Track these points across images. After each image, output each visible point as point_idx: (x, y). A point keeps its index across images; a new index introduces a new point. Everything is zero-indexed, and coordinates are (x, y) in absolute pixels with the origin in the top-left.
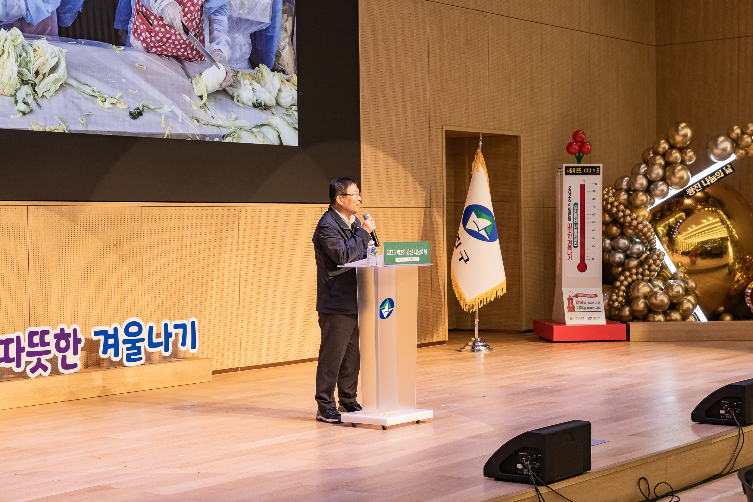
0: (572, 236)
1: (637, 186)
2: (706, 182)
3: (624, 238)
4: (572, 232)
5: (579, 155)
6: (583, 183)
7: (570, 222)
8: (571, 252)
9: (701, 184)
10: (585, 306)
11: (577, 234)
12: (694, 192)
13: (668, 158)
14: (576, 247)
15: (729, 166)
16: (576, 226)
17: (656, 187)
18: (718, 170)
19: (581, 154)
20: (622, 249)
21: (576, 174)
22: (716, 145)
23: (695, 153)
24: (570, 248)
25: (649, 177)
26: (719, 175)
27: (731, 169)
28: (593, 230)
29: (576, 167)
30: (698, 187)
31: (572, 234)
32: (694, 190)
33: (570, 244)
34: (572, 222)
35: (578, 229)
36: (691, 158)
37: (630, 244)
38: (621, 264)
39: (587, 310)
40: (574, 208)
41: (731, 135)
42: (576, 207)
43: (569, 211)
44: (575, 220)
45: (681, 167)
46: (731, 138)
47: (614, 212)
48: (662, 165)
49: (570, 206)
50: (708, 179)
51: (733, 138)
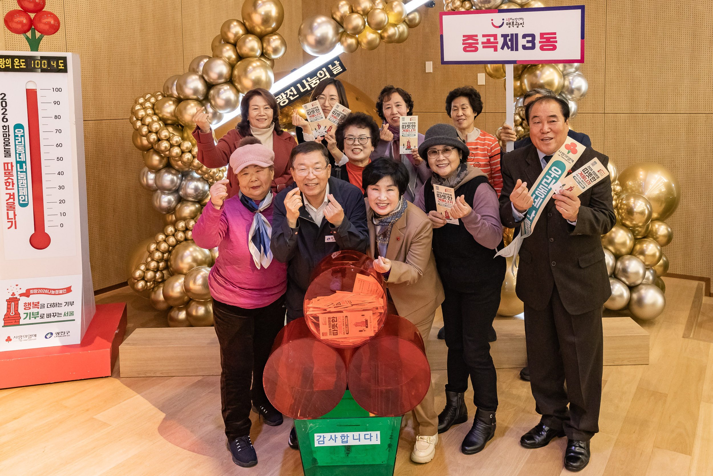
0: (16, 185)
1: (188, 91)
2: (304, 86)
3: (170, 173)
4: (15, 178)
5: (34, 34)
6: (31, 87)
7: (8, 160)
8: (15, 215)
9: (297, 89)
10: (41, 311)
11: (25, 182)
12: (287, 101)
13: (241, 48)
14: (24, 205)
15: (336, 62)
16: (21, 167)
17: (218, 93)
18: (320, 69)
19: (38, 34)
20: (169, 190)
21: (13, 70)
22: (311, 28)
23: (284, 43)
24: (11, 207)
25: (206, 78)
26: (323, 75)
27: (339, 68)
28: (59, 174)
29: (13, 58)
30: (292, 93)
31: (16, 182)
32: (287, 98)
33: (12, 200)
34: (12, 160)
35: (26, 172)
36: (276, 50)
37: (182, 180)
38: (171, 210)
39: (46, 320)
40: (16, 134)
41: (336, 14)
42: (20, 131)
43: (5, 139)
44: (20, 157)
45: (258, 63)
46: (334, 19)
47: (144, 133)
48: (231, 59)
49: (7, 130)
50: (307, 81)
51: (338, 19)
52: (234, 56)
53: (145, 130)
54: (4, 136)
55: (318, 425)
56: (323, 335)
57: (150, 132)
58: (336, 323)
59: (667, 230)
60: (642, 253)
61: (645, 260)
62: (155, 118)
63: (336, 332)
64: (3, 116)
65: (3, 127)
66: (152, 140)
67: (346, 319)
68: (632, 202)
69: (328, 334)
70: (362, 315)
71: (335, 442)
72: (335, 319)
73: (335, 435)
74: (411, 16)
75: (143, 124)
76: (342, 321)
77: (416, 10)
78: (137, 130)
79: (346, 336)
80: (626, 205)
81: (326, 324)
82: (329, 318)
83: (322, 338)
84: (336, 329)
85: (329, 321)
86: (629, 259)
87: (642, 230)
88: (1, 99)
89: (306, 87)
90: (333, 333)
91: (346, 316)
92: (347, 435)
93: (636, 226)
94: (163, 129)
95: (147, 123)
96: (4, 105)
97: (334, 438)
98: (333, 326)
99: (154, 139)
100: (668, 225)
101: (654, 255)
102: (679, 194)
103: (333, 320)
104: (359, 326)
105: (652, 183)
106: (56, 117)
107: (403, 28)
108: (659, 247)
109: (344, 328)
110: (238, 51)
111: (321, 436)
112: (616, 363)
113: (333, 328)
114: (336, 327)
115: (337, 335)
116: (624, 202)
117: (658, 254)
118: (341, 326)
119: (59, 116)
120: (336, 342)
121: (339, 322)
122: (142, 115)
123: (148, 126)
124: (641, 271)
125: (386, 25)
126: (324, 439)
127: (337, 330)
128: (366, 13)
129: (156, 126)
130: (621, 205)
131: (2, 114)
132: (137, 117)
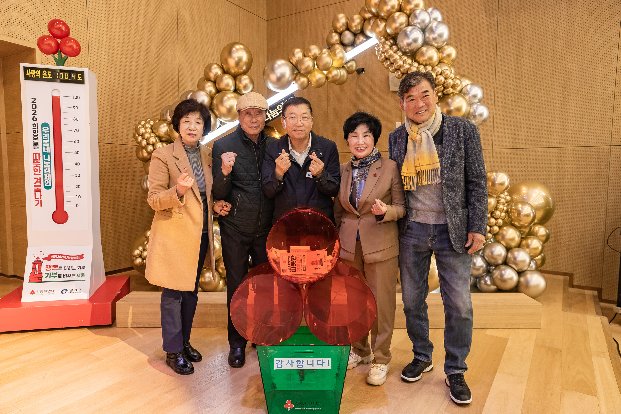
0: (42, 172)
4: (41, 166)
5: (60, 56)
6: (56, 94)
7: (36, 151)
8: (41, 196)
10: (59, 272)
11: (49, 169)
13: (220, 84)
14: (48, 188)
16: (47, 158)
19: (64, 55)
21: (42, 79)
22: (273, 69)
23: (252, 81)
24: (37, 189)
28: (76, 164)
29: (42, 70)
31: (42, 169)
33: (38, 184)
34: (40, 151)
35: (50, 161)
39: (62, 279)
40: (43, 131)
41: (292, 60)
42: (47, 129)
43: (35, 135)
44: (46, 149)
45: (232, 95)
46: (291, 63)
47: (143, 145)
48: (212, 93)
49: (36, 127)
50: (269, 113)
51: (294, 63)
52: (214, 91)
53: (144, 143)
54: (33, 132)
55: (277, 351)
56: (283, 272)
57: (148, 144)
58: (294, 261)
59: (546, 231)
60: (528, 246)
61: (530, 252)
62: (153, 135)
63: (294, 269)
64: (34, 116)
65: (33, 124)
66: (149, 150)
67: (304, 258)
68: (520, 207)
69: (288, 271)
70: (318, 255)
71: (292, 366)
72: (294, 258)
73: (292, 360)
74: (349, 64)
75: (143, 139)
76: (300, 259)
77: (353, 60)
78: (138, 143)
79: (304, 273)
80: (515, 209)
81: (286, 262)
82: (289, 257)
83: (282, 274)
84: (295, 266)
85: (289, 259)
86: (517, 251)
87: (527, 230)
88: (32, 102)
89: (268, 117)
90: (292, 270)
91: (304, 255)
92: (302, 360)
93: (522, 226)
94: (158, 142)
95: (146, 138)
96: (34, 107)
97: (291, 363)
98: (292, 264)
99: (151, 150)
100: (546, 228)
101: (537, 248)
102: (554, 206)
103: (292, 258)
104: (315, 264)
105: (533, 196)
106: (75, 119)
107: (343, 72)
108: (541, 243)
109: (301, 266)
110: (217, 87)
111: (279, 361)
112: (514, 327)
113: (292, 266)
114: (294, 265)
115: (295, 271)
116: (514, 208)
117: (540, 248)
118: (299, 265)
119: (77, 119)
120: (294, 279)
121: (298, 260)
122: (143, 132)
123: (146, 140)
124: (528, 260)
125: (330, 67)
126: (282, 364)
127: (295, 268)
128: (315, 59)
129: (153, 140)
130: (511, 210)
131: (33, 114)
132: (139, 133)
